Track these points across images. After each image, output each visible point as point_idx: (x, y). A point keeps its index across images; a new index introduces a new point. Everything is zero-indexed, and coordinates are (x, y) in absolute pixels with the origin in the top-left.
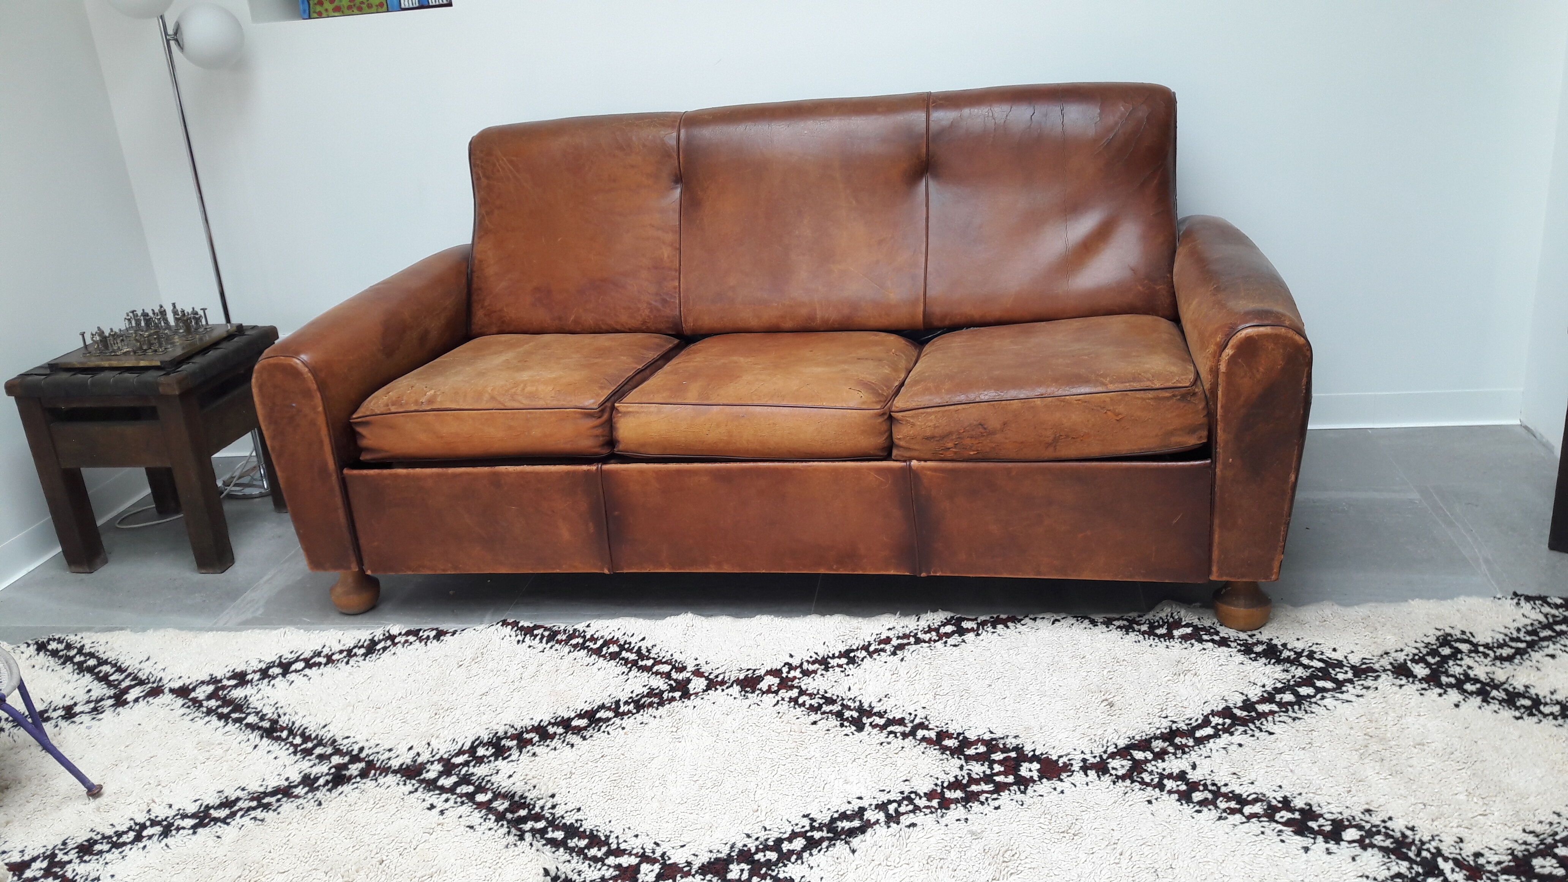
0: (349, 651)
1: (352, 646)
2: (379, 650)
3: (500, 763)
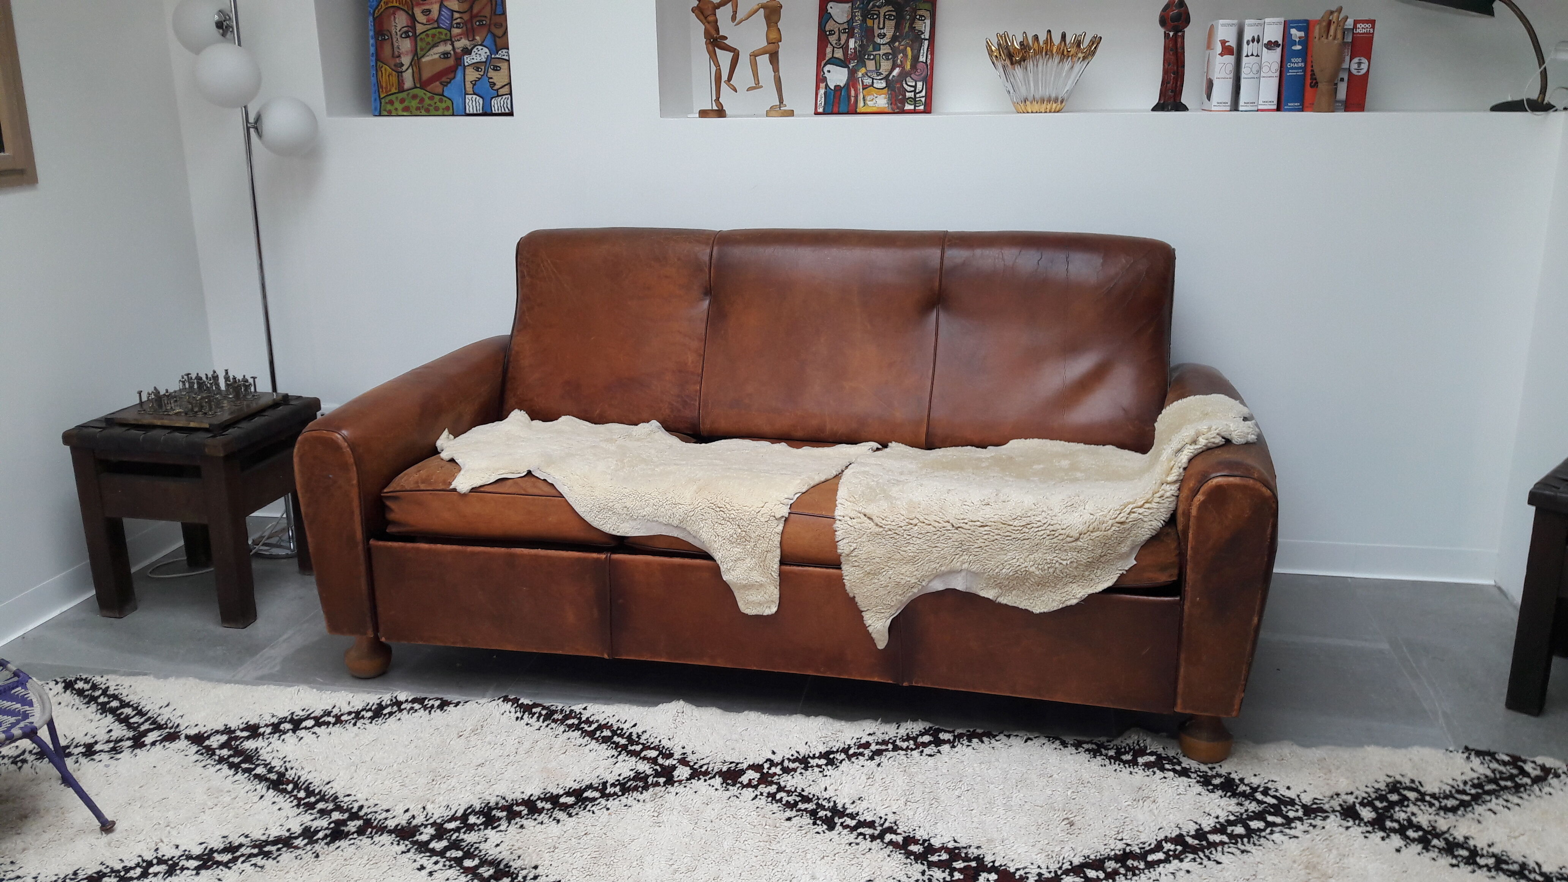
0: (358, 713)
1: (360, 708)
2: (385, 715)
3: (490, 833)
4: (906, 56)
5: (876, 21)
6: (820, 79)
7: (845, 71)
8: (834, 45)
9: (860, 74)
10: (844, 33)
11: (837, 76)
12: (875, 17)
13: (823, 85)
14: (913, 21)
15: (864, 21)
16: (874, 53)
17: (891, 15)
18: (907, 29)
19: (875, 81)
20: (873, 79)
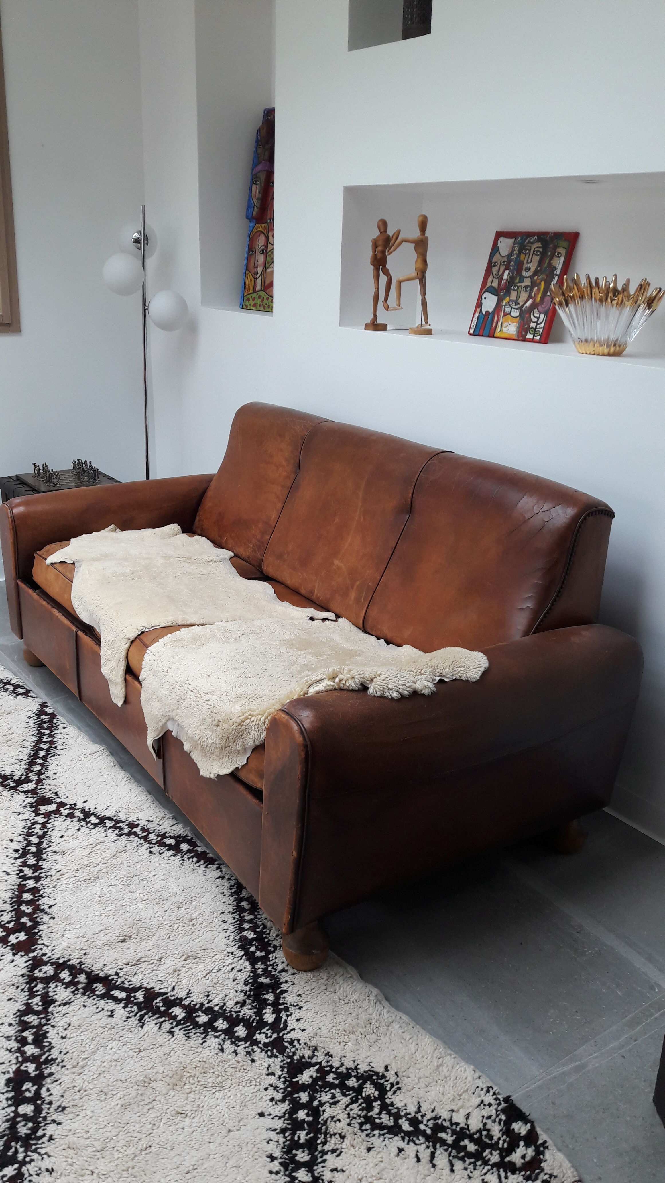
4: (539, 289)
5: (527, 256)
6: (479, 305)
7: (496, 298)
8: (494, 275)
9: (504, 303)
10: (504, 265)
11: (490, 303)
12: (527, 251)
13: (478, 310)
14: (551, 258)
15: (519, 255)
16: (518, 285)
17: (538, 251)
18: (546, 265)
19: (513, 310)
20: (512, 308)
